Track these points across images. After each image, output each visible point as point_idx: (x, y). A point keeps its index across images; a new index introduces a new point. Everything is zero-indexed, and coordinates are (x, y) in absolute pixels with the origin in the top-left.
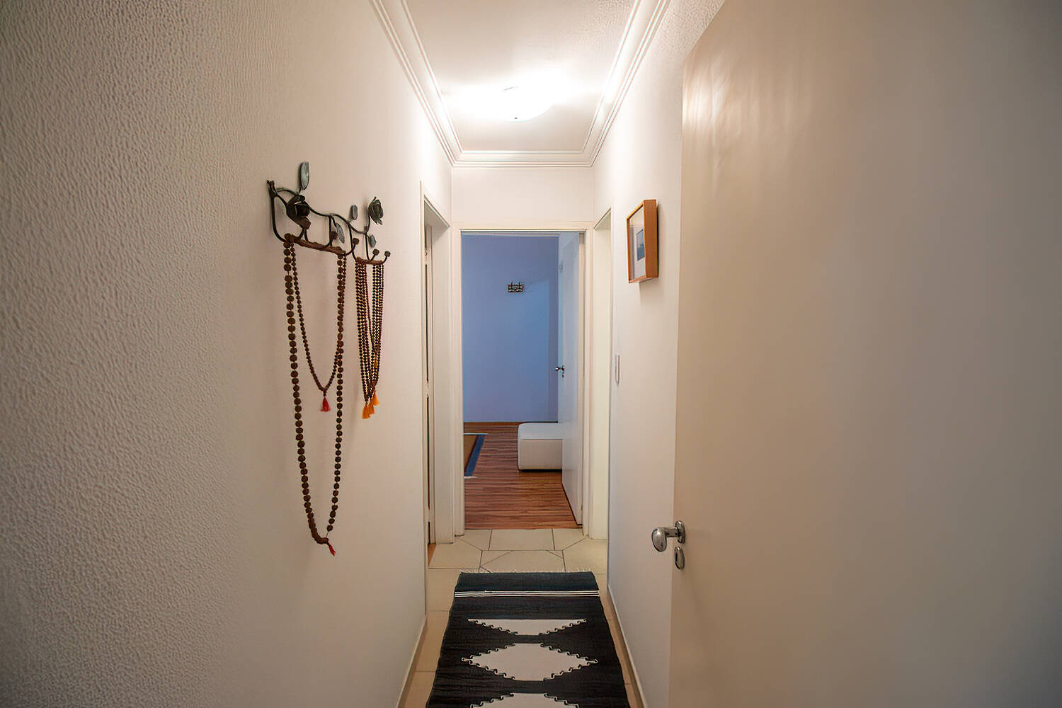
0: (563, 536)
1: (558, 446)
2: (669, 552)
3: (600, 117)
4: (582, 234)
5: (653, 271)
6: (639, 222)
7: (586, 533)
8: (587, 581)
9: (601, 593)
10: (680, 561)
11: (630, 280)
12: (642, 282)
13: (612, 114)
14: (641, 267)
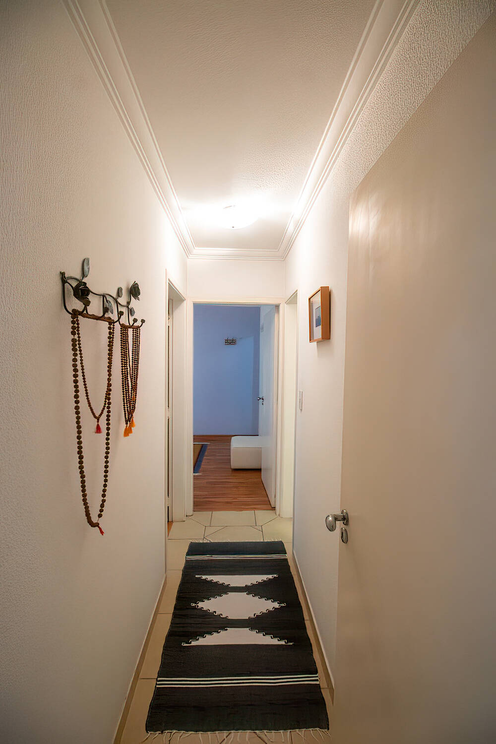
0: (262, 515)
1: (258, 453)
2: (337, 532)
3: (291, 229)
4: (277, 307)
5: (327, 335)
6: (318, 300)
7: (278, 514)
8: (278, 547)
9: (288, 556)
10: (345, 538)
11: (310, 340)
12: (318, 342)
13: (299, 226)
14: (318, 332)
